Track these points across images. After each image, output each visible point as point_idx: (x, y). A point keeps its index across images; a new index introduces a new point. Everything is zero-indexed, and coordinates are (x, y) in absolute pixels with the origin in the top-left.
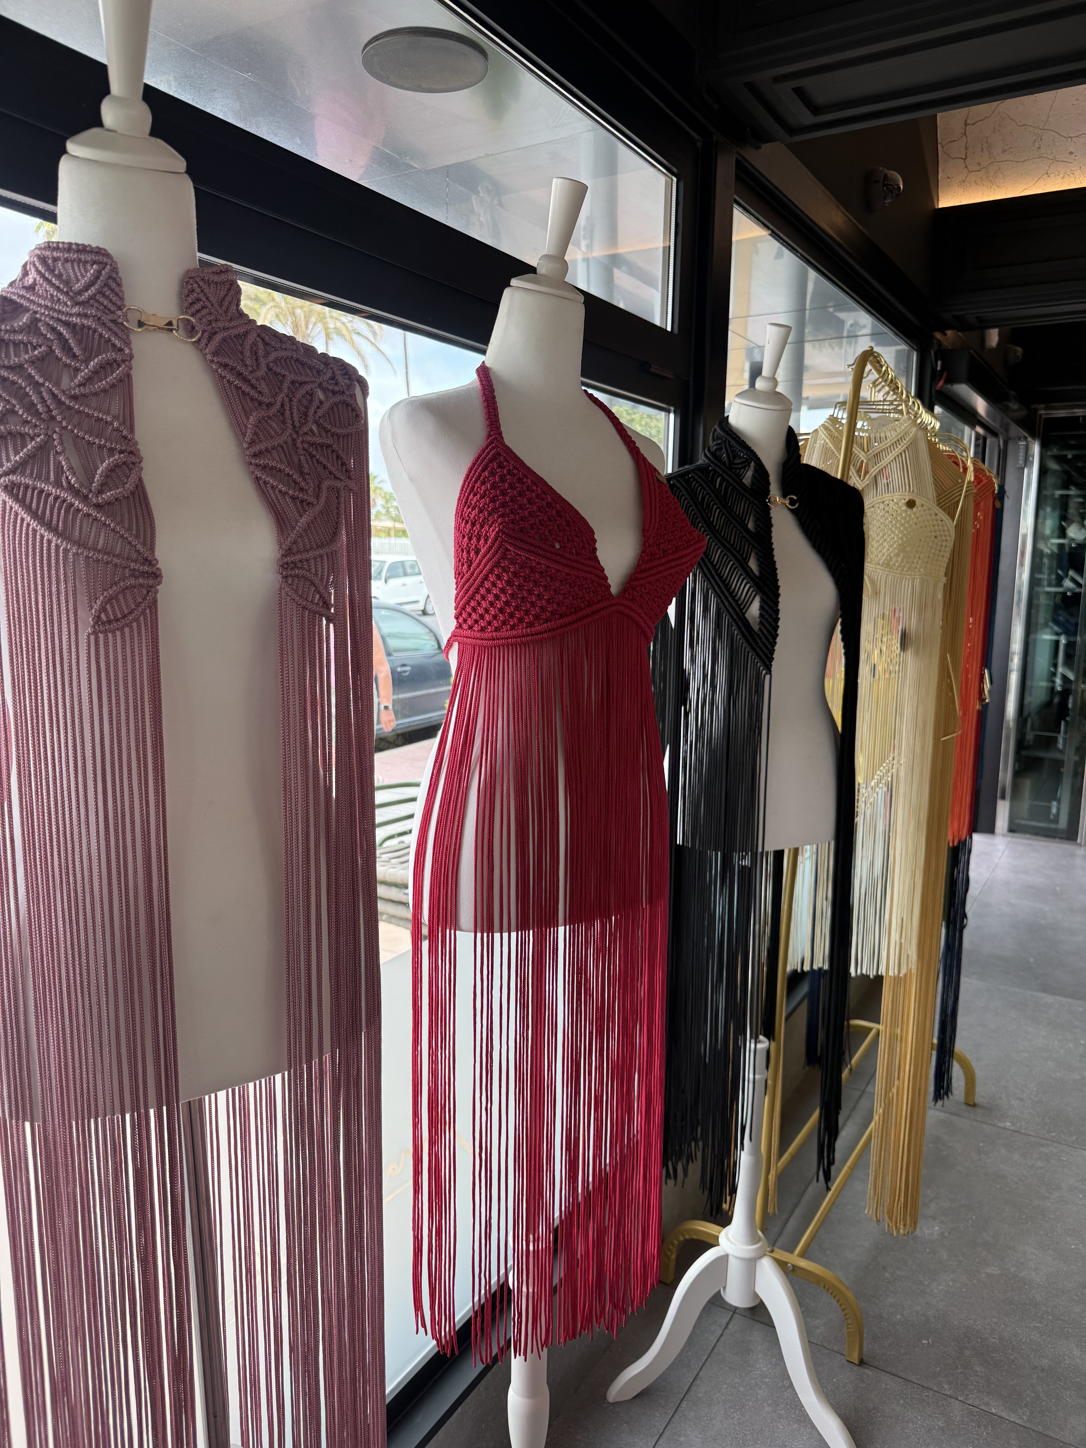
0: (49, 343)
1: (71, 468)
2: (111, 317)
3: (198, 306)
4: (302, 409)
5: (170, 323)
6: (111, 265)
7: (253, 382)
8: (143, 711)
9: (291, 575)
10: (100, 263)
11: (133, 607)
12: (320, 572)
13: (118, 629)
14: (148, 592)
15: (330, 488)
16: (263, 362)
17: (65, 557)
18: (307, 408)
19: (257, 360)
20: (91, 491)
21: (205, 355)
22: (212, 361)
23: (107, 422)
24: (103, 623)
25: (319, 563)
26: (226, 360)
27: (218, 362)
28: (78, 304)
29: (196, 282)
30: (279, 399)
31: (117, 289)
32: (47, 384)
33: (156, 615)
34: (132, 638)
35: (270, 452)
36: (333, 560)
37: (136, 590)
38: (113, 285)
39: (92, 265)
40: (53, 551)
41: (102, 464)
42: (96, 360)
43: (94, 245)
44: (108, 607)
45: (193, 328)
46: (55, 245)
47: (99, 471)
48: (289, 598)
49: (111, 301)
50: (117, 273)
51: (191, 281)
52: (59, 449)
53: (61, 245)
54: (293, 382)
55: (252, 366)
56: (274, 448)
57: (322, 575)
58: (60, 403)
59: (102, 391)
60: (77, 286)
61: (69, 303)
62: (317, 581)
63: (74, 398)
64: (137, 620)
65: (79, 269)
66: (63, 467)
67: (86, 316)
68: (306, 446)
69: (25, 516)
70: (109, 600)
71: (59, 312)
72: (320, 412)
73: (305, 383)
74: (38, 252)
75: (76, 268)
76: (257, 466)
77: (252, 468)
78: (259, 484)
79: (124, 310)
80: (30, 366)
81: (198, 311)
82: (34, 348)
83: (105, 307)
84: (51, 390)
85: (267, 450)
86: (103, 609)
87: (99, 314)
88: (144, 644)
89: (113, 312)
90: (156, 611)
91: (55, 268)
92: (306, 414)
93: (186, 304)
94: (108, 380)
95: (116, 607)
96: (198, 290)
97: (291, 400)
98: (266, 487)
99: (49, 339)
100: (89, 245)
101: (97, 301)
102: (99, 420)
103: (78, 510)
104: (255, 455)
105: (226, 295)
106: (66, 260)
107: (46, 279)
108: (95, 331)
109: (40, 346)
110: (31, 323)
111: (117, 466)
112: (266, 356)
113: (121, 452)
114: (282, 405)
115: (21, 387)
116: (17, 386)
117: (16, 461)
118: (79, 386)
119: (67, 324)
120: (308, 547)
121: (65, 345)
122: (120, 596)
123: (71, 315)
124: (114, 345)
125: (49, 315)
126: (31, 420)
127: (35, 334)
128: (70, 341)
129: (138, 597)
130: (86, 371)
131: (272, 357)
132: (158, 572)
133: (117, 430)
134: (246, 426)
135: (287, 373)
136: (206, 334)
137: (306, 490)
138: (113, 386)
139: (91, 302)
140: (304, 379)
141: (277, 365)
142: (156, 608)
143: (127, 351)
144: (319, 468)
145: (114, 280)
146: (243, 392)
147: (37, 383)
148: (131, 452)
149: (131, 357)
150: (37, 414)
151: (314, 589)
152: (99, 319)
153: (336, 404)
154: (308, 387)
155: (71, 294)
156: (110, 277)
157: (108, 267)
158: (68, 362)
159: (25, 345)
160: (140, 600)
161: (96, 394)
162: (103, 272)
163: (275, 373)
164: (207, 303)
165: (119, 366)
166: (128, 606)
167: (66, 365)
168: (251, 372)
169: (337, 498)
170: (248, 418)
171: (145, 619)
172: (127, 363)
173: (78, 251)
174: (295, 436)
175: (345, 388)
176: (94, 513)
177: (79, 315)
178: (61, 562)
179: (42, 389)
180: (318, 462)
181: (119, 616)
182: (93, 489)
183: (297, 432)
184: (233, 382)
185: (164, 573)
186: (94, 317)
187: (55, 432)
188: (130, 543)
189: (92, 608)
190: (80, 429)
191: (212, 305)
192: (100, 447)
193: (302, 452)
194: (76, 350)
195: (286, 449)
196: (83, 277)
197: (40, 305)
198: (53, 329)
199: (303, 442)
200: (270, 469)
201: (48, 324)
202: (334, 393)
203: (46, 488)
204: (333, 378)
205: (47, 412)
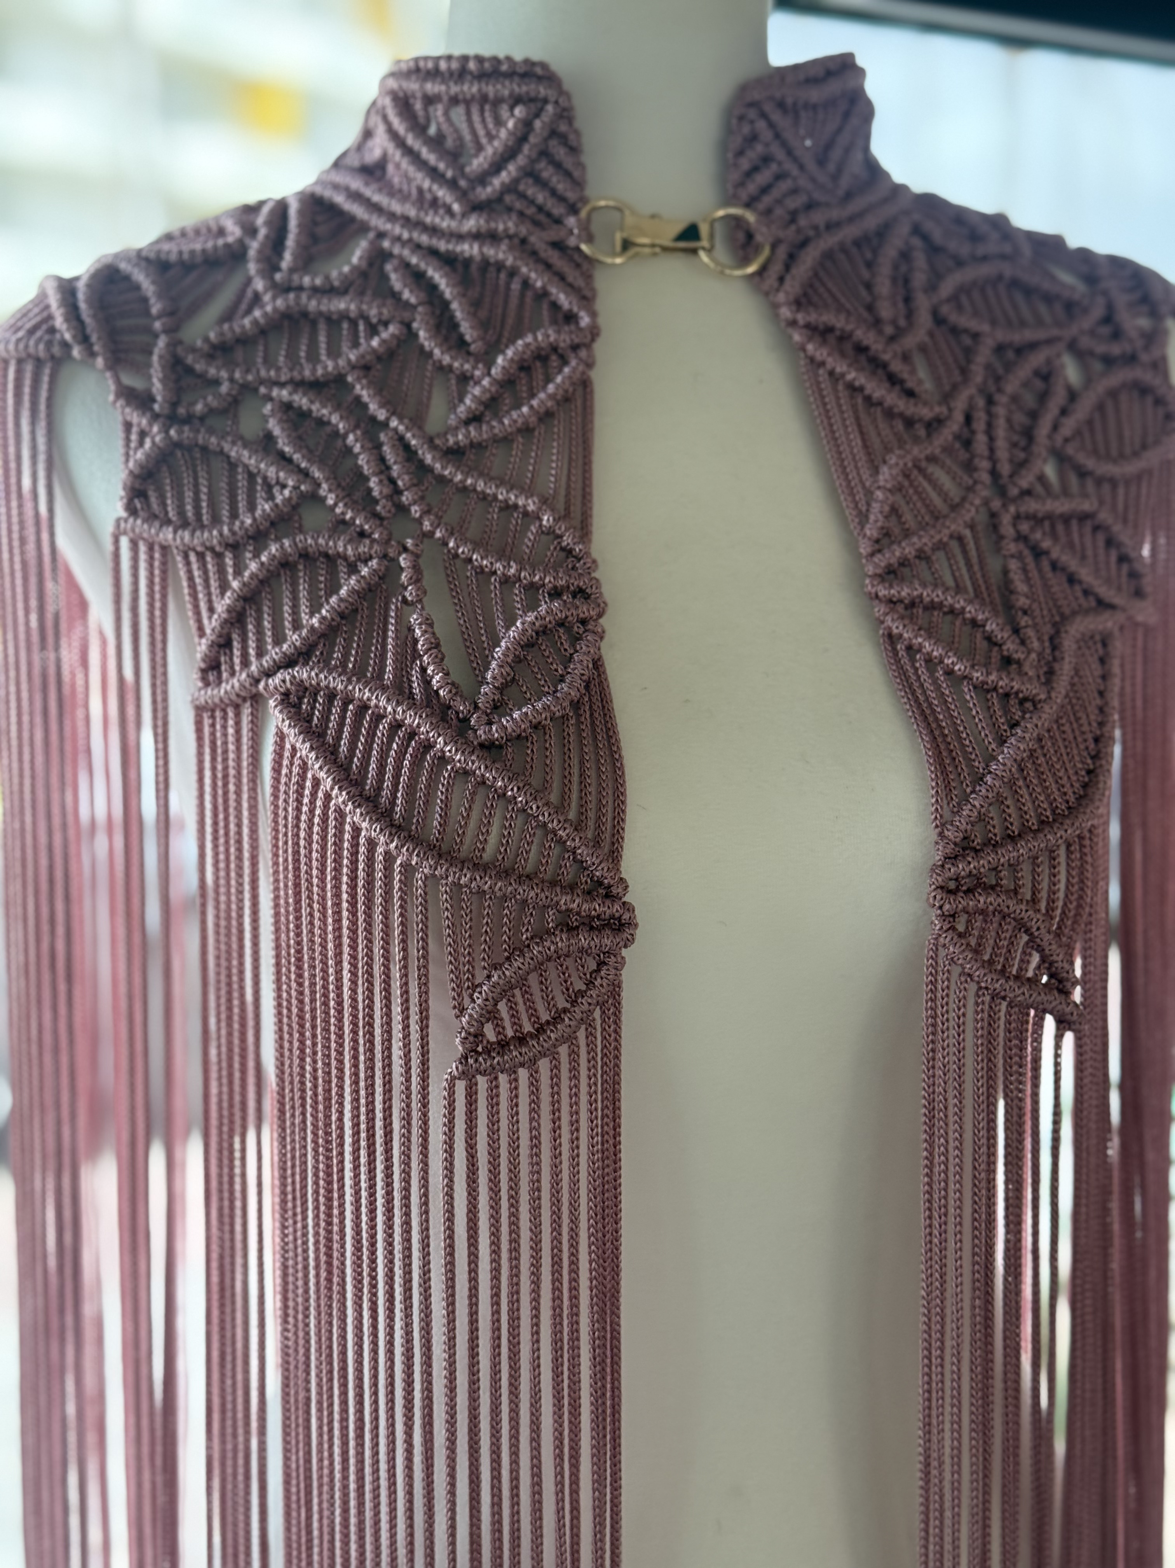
0: (406, 315)
1: (435, 645)
2: (553, 234)
3: (762, 178)
4: (1020, 418)
5: (691, 233)
6: (556, 102)
7: (896, 366)
8: (574, 1270)
9: (965, 910)
10: (532, 100)
11: (562, 1003)
12: (1044, 894)
13: (522, 1065)
14: (601, 964)
15: (1086, 640)
16: (923, 304)
17: (407, 882)
18: (1034, 415)
19: (907, 300)
20: (476, 707)
21: (775, 306)
22: (793, 323)
23: (526, 514)
24: (488, 1051)
25: (1044, 870)
26: (828, 318)
27: (808, 326)
28: (477, 207)
29: (763, 115)
30: (960, 404)
31: (568, 162)
32: (394, 423)
33: (617, 1023)
34: (555, 1084)
35: (928, 559)
36: (1083, 855)
37: (569, 962)
38: (560, 153)
39: (512, 109)
40: (379, 866)
41: (508, 628)
42: (510, 353)
43: (518, 57)
44: (502, 1006)
45: (750, 236)
46: (430, 65)
47: (499, 652)
48: (956, 970)
49: (554, 193)
50: (570, 121)
51: (752, 114)
52: (410, 593)
53: (443, 65)
54: (1000, 349)
55: (894, 322)
56: (941, 546)
57: (1051, 901)
58: (423, 469)
59: (519, 431)
60: (477, 164)
61: (456, 207)
62: (1035, 920)
63: (454, 454)
64: (570, 1039)
65: (483, 121)
66: (416, 641)
67: (493, 237)
68: (1024, 527)
69: (322, 775)
70: (505, 992)
71: (433, 230)
72: (1069, 426)
73: (1033, 346)
74: (392, 84)
75: (476, 118)
76: (891, 602)
77: (880, 609)
78: (895, 652)
79: (583, 214)
80: (358, 379)
81: (765, 190)
82: (373, 331)
83: (540, 209)
84: (401, 438)
85: (921, 555)
86: (490, 1014)
87: (523, 230)
88: (584, 1098)
89: (558, 221)
90: (617, 1014)
91: (428, 120)
92: (1028, 434)
93: (735, 176)
94: (535, 403)
95: (521, 1008)
96: (767, 134)
97: (990, 401)
98: (913, 660)
99: (407, 305)
100: (509, 59)
101: (522, 196)
102: (508, 508)
103: (442, 759)
104: (890, 574)
105: (839, 130)
106: (454, 101)
107: (408, 151)
108: (513, 273)
109: (386, 324)
110: (371, 264)
111: (543, 632)
112: (932, 287)
113: (555, 593)
114: (968, 419)
115: (336, 433)
116: (328, 429)
117: (312, 628)
118: (467, 422)
119: (449, 261)
120: (1016, 829)
121: (442, 314)
122: (533, 979)
123: (460, 237)
124: (555, 306)
125: (410, 240)
126: (353, 519)
127: (376, 294)
128: (455, 306)
129: (574, 979)
130: (486, 382)
131: (947, 288)
132: (626, 916)
133: (550, 532)
134: (869, 493)
135: (985, 328)
136: (782, 252)
137: (1019, 662)
138: (546, 416)
139: (508, 199)
140: (1029, 335)
141: (960, 308)
142: (617, 1005)
143: (585, 320)
144: (1057, 583)
145: (563, 139)
146: (868, 399)
147: (373, 419)
148: (581, 593)
149: (594, 332)
150: (367, 503)
151: (1025, 938)
152: (524, 241)
153: (1113, 394)
154: (1037, 359)
155: (463, 183)
156: (553, 133)
157: (550, 108)
158: (446, 360)
159: (354, 323)
160: (580, 986)
161: (506, 440)
162: (538, 124)
163: (955, 331)
164: (789, 166)
165: (564, 361)
166: (549, 1001)
167: (441, 369)
168: (892, 339)
169: (1102, 661)
170: (876, 471)
171: (590, 1035)
172: (583, 353)
173: (482, 76)
174: (996, 504)
175: (1139, 343)
176: (476, 765)
177: (477, 236)
178: (396, 895)
179: (383, 437)
180: (1054, 566)
181: (527, 1028)
182: (481, 701)
183: (1002, 492)
184: (843, 375)
185: (640, 916)
186: (510, 237)
187: (405, 549)
188: (561, 842)
189: (462, 1010)
190: (463, 540)
191: (802, 167)
192: (506, 581)
193: (1012, 547)
194: (467, 330)
195: (971, 546)
196: (491, 137)
197: (392, 217)
198: (418, 277)
199: (1017, 517)
200: (926, 608)
201: (407, 265)
202: (1108, 361)
203: (374, 702)
204: (1108, 319)
205: (389, 497)
